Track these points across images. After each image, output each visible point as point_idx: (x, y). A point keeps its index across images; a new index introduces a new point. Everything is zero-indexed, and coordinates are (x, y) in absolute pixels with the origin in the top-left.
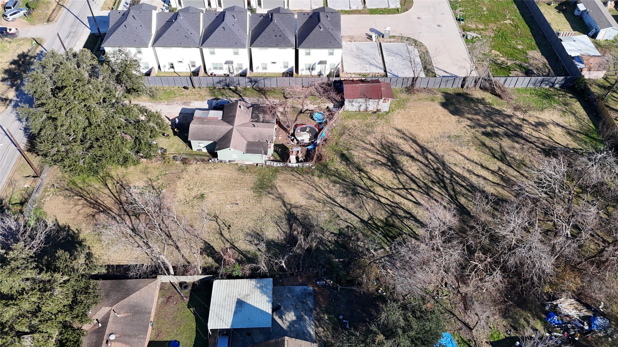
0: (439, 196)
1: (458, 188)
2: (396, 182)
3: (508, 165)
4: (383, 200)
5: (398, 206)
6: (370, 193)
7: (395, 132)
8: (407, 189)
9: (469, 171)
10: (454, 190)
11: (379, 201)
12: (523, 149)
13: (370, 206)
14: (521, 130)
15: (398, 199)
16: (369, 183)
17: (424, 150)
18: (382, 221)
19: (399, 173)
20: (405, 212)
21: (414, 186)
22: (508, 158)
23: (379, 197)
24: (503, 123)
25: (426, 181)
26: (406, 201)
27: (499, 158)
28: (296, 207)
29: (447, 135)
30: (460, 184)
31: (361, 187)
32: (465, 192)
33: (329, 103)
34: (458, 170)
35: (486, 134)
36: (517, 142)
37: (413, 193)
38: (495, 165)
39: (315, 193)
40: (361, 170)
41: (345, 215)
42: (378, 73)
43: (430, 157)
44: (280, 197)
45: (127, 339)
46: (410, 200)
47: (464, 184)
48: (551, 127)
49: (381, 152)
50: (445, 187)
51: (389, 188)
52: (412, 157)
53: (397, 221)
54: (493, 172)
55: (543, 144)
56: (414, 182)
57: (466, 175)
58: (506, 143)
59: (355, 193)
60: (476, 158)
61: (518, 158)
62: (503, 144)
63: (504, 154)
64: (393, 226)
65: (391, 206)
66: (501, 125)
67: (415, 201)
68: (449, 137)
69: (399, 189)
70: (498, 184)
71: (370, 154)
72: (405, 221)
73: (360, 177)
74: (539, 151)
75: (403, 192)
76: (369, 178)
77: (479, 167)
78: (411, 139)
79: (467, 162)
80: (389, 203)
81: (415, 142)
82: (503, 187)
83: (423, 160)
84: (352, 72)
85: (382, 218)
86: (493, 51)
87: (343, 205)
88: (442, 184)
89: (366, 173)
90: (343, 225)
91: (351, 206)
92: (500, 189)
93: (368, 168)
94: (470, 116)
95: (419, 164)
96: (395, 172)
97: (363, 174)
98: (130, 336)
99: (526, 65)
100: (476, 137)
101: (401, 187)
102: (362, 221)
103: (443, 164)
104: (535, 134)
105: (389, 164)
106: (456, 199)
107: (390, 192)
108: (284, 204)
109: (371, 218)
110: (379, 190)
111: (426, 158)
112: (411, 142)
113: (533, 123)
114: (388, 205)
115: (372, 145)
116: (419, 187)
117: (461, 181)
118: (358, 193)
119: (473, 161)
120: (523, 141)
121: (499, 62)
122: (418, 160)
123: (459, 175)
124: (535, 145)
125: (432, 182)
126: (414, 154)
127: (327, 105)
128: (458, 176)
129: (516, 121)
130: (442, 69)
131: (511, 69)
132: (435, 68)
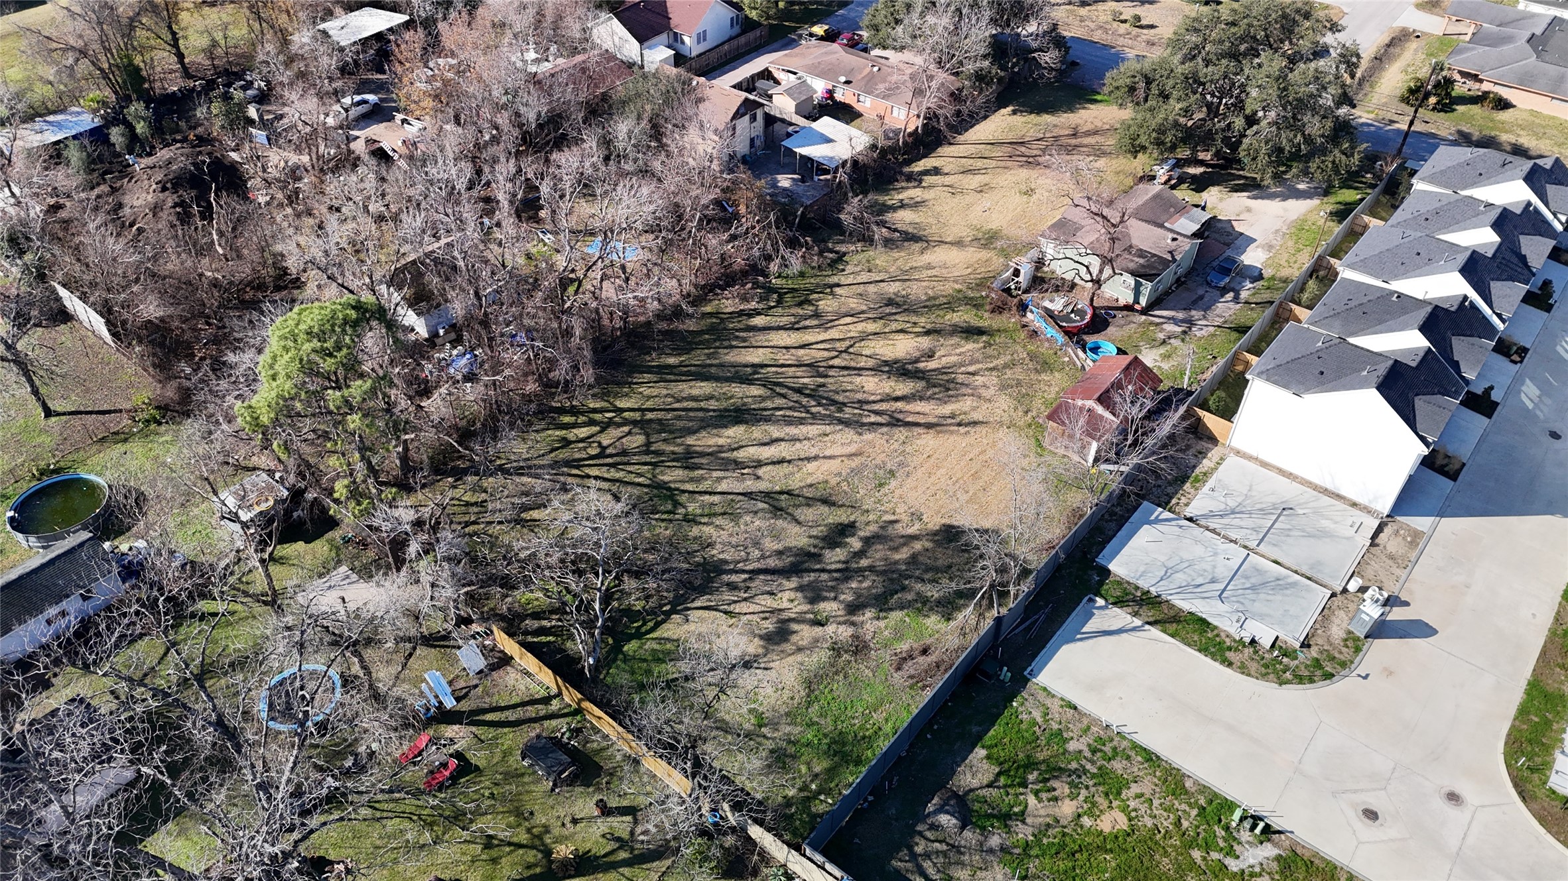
0: (792, 374)
1: (780, 402)
2: (866, 352)
3: (751, 493)
4: (848, 320)
5: (824, 326)
6: (876, 316)
7: (976, 416)
8: (841, 352)
9: (795, 440)
10: (784, 396)
11: (852, 316)
12: (756, 544)
13: (854, 304)
14: (800, 589)
15: (834, 334)
16: (896, 325)
17: (896, 422)
18: (817, 301)
19: (879, 366)
20: (806, 328)
21: (836, 362)
22: (761, 505)
23: (856, 320)
24: (847, 579)
25: (832, 380)
26: (822, 338)
27: (776, 496)
28: (925, 249)
29: (900, 474)
30: (786, 409)
31: (895, 314)
32: (766, 404)
34: (812, 430)
35: (846, 529)
36: (780, 553)
37: (826, 354)
38: (770, 479)
39: (930, 272)
40: (930, 332)
41: (862, 278)
42: (1186, 505)
43: (874, 419)
44: (959, 243)
46: (817, 343)
47: (780, 413)
48: (753, 647)
49: (945, 374)
50: (799, 391)
51: (862, 338)
53: (801, 312)
54: (759, 464)
55: (733, 587)
56: (846, 368)
57: (793, 431)
58: (797, 537)
59: (890, 302)
60: (811, 467)
61: (748, 518)
62: (795, 529)
63: (777, 511)
64: (800, 304)
65: (832, 321)
66: (847, 573)
67: (812, 347)
68: (892, 472)
69: (851, 346)
70: (734, 449)
71: (952, 359)
72: (792, 319)
73: (914, 323)
74: (726, 562)
75: (841, 346)
76: (902, 331)
77: (788, 458)
78: (937, 426)
79: (814, 451)
80: (837, 323)
81: (929, 426)
82: (721, 450)
83: (876, 407)
84: (1221, 468)
85: (822, 303)
86: (1123, 823)
87: (882, 284)
88: (808, 392)
89: (918, 334)
90: (851, 268)
91: (872, 289)
92: (721, 441)
93: (925, 342)
94: (917, 546)
95: (875, 397)
96: (886, 363)
97: (920, 330)
99: (995, 841)
100: (853, 507)
101: (851, 350)
102: (838, 285)
103: (843, 422)
104: (765, 602)
105: (910, 367)
106: (764, 386)
107: (855, 334)
108: (942, 243)
109: (832, 293)
110: (871, 327)
111: (876, 413)
112: (934, 420)
113: (797, 627)
114: (836, 320)
115: (973, 374)
116: (832, 367)
118: (887, 305)
119: (808, 459)
120: (772, 563)
121: (1062, 787)
122: (881, 401)
123: (801, 422)
124: (744, 572)
125: (823, 386)
126: (902, 405)
128: (802, 419)
129: (829, 607)
130: (1124, 635)
131: (1003, 780)
132: (1137, 622)
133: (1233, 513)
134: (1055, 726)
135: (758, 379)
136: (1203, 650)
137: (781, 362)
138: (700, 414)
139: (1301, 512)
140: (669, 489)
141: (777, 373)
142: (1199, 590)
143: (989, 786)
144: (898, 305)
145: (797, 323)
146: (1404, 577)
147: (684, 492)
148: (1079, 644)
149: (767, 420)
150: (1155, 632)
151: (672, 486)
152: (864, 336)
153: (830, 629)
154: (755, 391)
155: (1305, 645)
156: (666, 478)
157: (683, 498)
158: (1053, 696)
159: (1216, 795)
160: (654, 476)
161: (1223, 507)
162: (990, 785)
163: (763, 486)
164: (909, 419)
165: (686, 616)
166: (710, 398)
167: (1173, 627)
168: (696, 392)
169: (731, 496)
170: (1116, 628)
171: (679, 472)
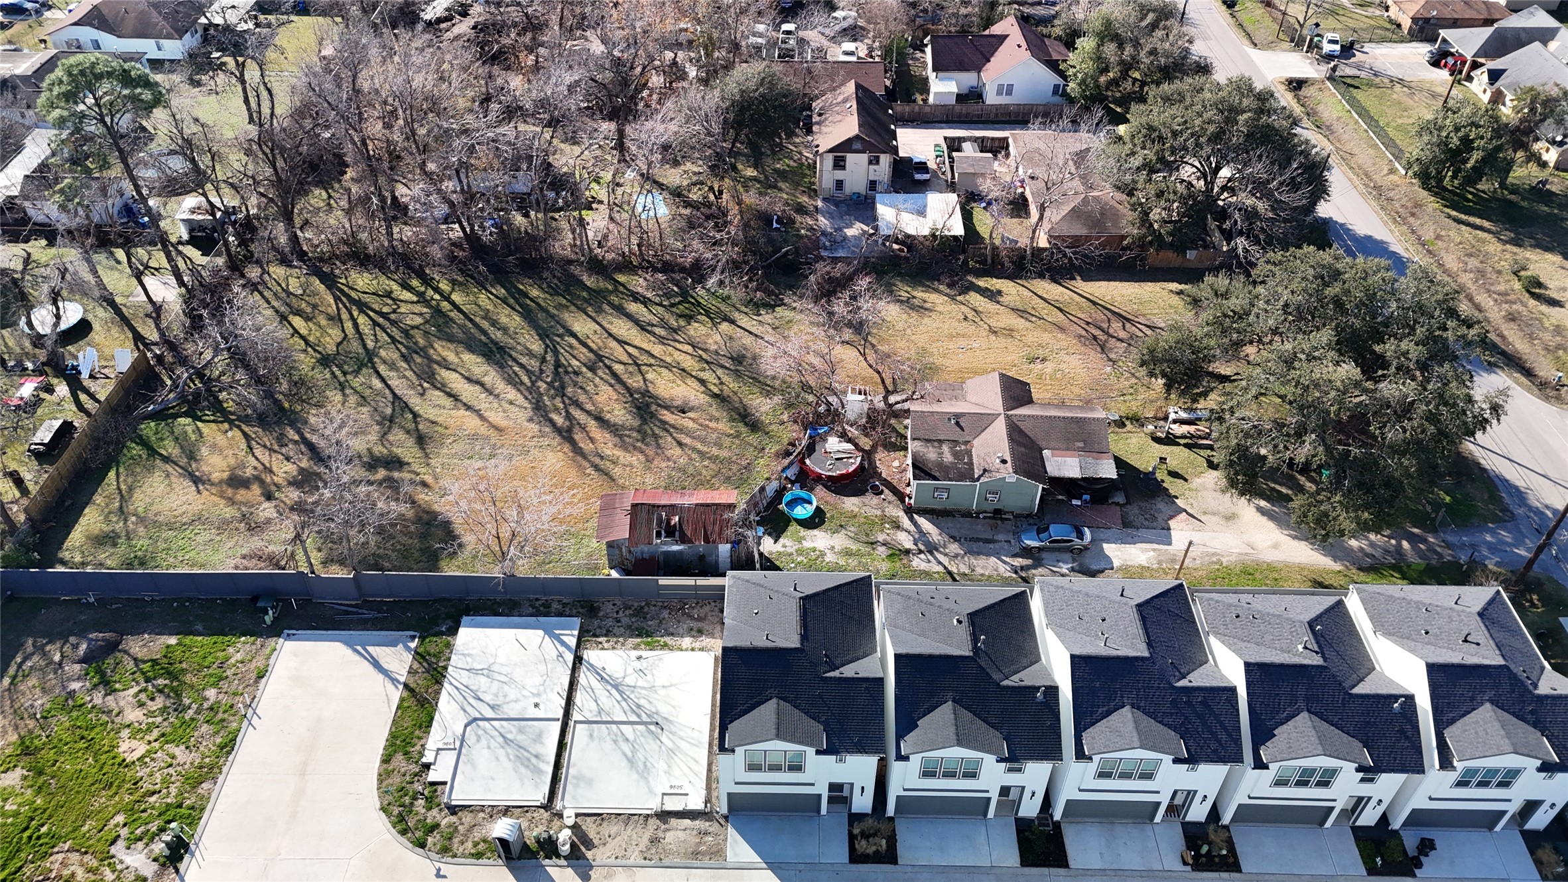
1: (533, 363)
2: (649, 376)
3: (400, 398)
4: (686, 348)
5: (663, 340)
6: (708, 359)
7: (616, 471)
8: (636, 364)
9: (489, 391)
10: (543, 362)
11: (693, 347)
13: (713, 341)
14: (303, 470)
15: (657, 350)
16: (707, 375)
17: (566, 431)
18: (697, 322)
19: (638, 391)
20: (650, 332)
21: (618, 368)
22: (389, 409)
26: (645, 346)
27: (407, 413)
30: (527, 371)
31: (723, 367)
33: (771, 553)
34: (512, 394)
35: (395, 464)
38: (425, 400)
40: (719, 397)
42: (603, 649)
43: (559, 420)
47: (516, 369)
48: (220, 475)
50: (558, 365)
51: (668, 367)
52: (599, 419)
53: (671, 321)
54: (442, 388)
56: (614, 375)
57: (501, 386)
59: (739, 358)
60: (461, 413)
61: (367, 410)
62: (373, 438)
63: (388, 420)
64: (681, 316)
65: (675, 341)
67: (626, 347)
68: (492, 457)
69: (650, 365)
71: (691, 424)
72: (655, 320)
73: (722, 383)
74: (307, 422)
75: (644, 359)
76: (702, 382)
77: (461, 397)
78: (584, 456)
79: (483, 406)
80: (678, 346)
81: (578, 451)
82: (441, 363)
83: (576, 413)
86: (132, 757)
87: (761, 343)
88: (562, 371)
89: (708, 392)
90: (767, 317)
91: (748, 340)
92: (451, 357)
93: (703, 399)
94: (404, 509)
95: (589, 407)
96: (646, 393)
97: (716, 390)
100: (428, 456)
101: (644, 368)
102: (733, 322)
103: (537, 403)
105: (654, 407)
106: (547, 347)
107: (669, 360)
109: (717, 324)
110: (689, 363)
111: (569, 416)
112: (589, 451)
114: (679, 342)
115: (680, 444)
116: (609, 368)
117: (520, 373)
118: (732, 358)
119: (470, 408)
120: (323, 445)
121: (158, 703)
122: (589, 412)
123: (517, 384)
124: (302, 435)
126: (592, 424)
127: (778, 547)
128: (522, 383)
129: (292, 494)
130: (381, 676)
132: (403, 678)
133: (616, 687)
134: (228, 674)
135: (553, 341)
136: (393, 736)
137: (588, 341)
138: (478, 334)
139: (664, 739)
140: (371, 361)
141: (571, 346)
142: (472, 701)
143: (135, 659)
144: (740, 363)
145: (653, 325)
146: (631, 862)
147: (374, 368)
148: (349, 652)
149: (503, 367)
150: (398, 694)
151: (377, 360)
152: (672, 366)
153: (267, 505)
154: (537, 346)
155: (453, 810)
156: (383, 353)
157: (366, 371)
158: (267, 660)
159: (203, 809)
160: (380, 348)
161: (618, 674)
163: (414, 400)
164: (577, 437)
165: (230, 430)
166: (505, 330)
167: (411, 702)
168: (504, 320)
169: (387, 391)
170: (385, 666)
171: (395, 356)
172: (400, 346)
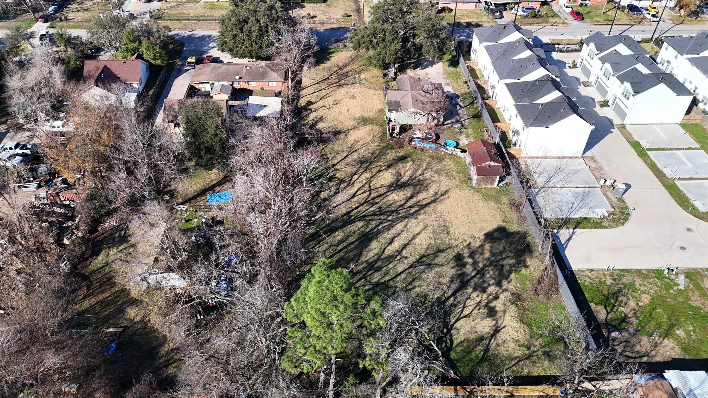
0: (363, 210)
1: (374, 223)
2: (378, 186)
3: (412, 265)
4: (355, 177)
5: (350, 184)
7: (443, 189)
8: (370, 191)
9: (398, 234)
10: (372, 220)
11: (355, 174)
12: (440, 283)
13: (350, 169)
14: (475, 290)
16: (375, 170)
17: (422, 207)
18: (334, 175)
20: (344, 188)
21: (373, 196)
22: (421, 267)
23: (359, 175)
24: (483, 275)
25: (380, 204)
26: (356, 189)
27: (421, 260)
28: (346, 135)
29: (448, 225)
31: (369, 166)
32: (370, 227)
34: (399, 227)
35: (459, 257)
36: (452, 281)
37: (365, 195)
38: (411, 255)
39: (360, 143)
40: (389, 167)
41: (339, 158)
43: (413, 210)
44: (355, 128)
45: (248, 73)
47: (380, 227)
48: (490, 322)
49: (414, 179)
50: (374, 215)
52: (411, 197)
53: (334, 183)
54: (399, 252)
55: (454, 305)
56: (379, 196)
57: (393, 231)
58: (449, 271)
59: (361, 162)
60: (417, 241)
61: (424, 276)
62: (444, 269)
63: (429, 266)
64: (330, 180)
65: (351, 180)
66: (480, 273)
67: (357, 194)
68: (445, 226)
69: (370, 186)
70: (383, 252)
71: (409, 172)
72: (335, 188)
73: (380, 166)
74: (439, 298)
75: (366, 188)
76: (379, 171)
77: (406, 243)
78: (437, 199)
79: (411, 235)
80: (353, 180)
81: (434, 201)
82: (379, 255)
83: (408, 205)
84: (528, 165)
85: (337, 175)
86: (648, 297)
87: (349, 157)
88: (378, 213)
89: (386, 169)
91: (348, 160)
92: (374, 252)
93: (392, 171)
96: (390, 186)
98: (250, 74)
99: (631, 330)
100: (451, 247)
101: (372, 188)
102: (334, 165)
103: (405, 217)
104: (471, 303)
105: (399, 183)
106: (360, 220)
108: (349, 130)
109: (336, 169)
110: (367, 175)
111: (411, 207)
112: (433, 198)
113: (492, 305)
114: (351, 179)
115: (422, 174)
116: (374, 198)
117: (383, 225)
118: (362, 164)
119: (413, 239)
120: (454, 287)
121: (622, 298)
122: (407, 201)
123: (391, 226)
124: (449, 297)
125: (380, 207)
129: (492, 289)
130: (573, 237)
131: (609, 309)
132: (571, 231)
133: (550, 178)
134: (597, 280)
135: (354, 219)
136: (596, 227)
137: (354, 207)
138: (353, 246)
139: (563, 168)
140: (382, 283)
141: (358, 212)
142: (573, 209)
144: (366, 162)
145: (339, 188)
146: (605, 173)
147: (389, 281)
148: (567, 248)
149: (379, 233)
150: (578, 231)
151: (382, 281)
152: (370, 180)
153: (502, 296)
154: (360, 224)
155: (613, 208)
156: (375, 280)
157: (392, 283)
158: (584, 271)
159: (653, 270)
160: (370, 282)
161: (545, 178)
162: (608, 313)
163: (412, 260)
164: (425, 203)
165: (455, 328)
166: (347, 237)
167: (581, 225)
168: (339, 238)
169: (407, 271)
170: (568, 237)
171: (376, 275)
172: (369, 273)
